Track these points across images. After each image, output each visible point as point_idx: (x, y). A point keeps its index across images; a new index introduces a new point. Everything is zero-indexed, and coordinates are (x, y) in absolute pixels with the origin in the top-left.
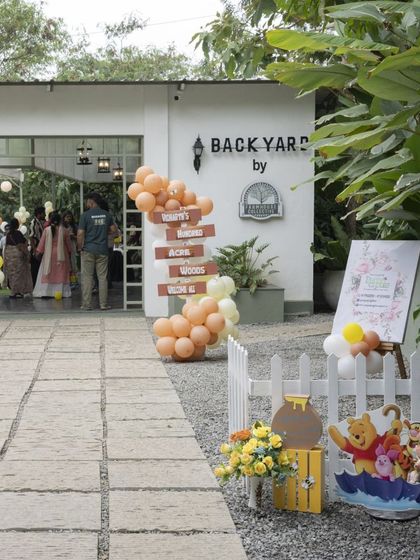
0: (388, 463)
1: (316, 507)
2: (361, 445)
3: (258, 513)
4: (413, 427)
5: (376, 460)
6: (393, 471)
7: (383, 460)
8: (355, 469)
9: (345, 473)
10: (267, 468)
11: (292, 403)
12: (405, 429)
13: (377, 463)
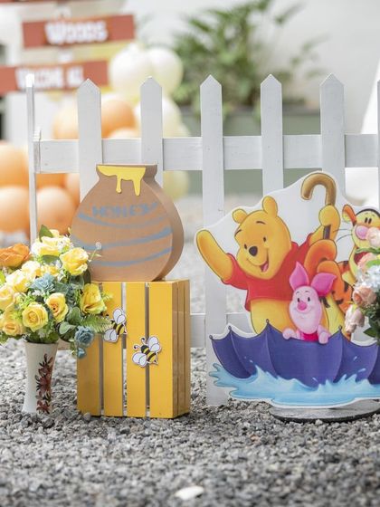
0: (314, 303)
1: (163, 404)
2: (262, 267)
3: (37, 420)
4: (360, 218)
5: (291, 299)
6: (323, 320)
7: (304, 299)
8: (251, 322)
9: (231, 334)
10: (51, 318)
11: (114, 177)
12: (346, 225)
13: (294, 304)
